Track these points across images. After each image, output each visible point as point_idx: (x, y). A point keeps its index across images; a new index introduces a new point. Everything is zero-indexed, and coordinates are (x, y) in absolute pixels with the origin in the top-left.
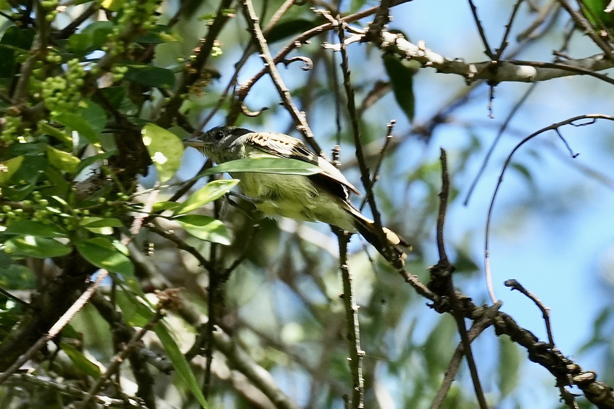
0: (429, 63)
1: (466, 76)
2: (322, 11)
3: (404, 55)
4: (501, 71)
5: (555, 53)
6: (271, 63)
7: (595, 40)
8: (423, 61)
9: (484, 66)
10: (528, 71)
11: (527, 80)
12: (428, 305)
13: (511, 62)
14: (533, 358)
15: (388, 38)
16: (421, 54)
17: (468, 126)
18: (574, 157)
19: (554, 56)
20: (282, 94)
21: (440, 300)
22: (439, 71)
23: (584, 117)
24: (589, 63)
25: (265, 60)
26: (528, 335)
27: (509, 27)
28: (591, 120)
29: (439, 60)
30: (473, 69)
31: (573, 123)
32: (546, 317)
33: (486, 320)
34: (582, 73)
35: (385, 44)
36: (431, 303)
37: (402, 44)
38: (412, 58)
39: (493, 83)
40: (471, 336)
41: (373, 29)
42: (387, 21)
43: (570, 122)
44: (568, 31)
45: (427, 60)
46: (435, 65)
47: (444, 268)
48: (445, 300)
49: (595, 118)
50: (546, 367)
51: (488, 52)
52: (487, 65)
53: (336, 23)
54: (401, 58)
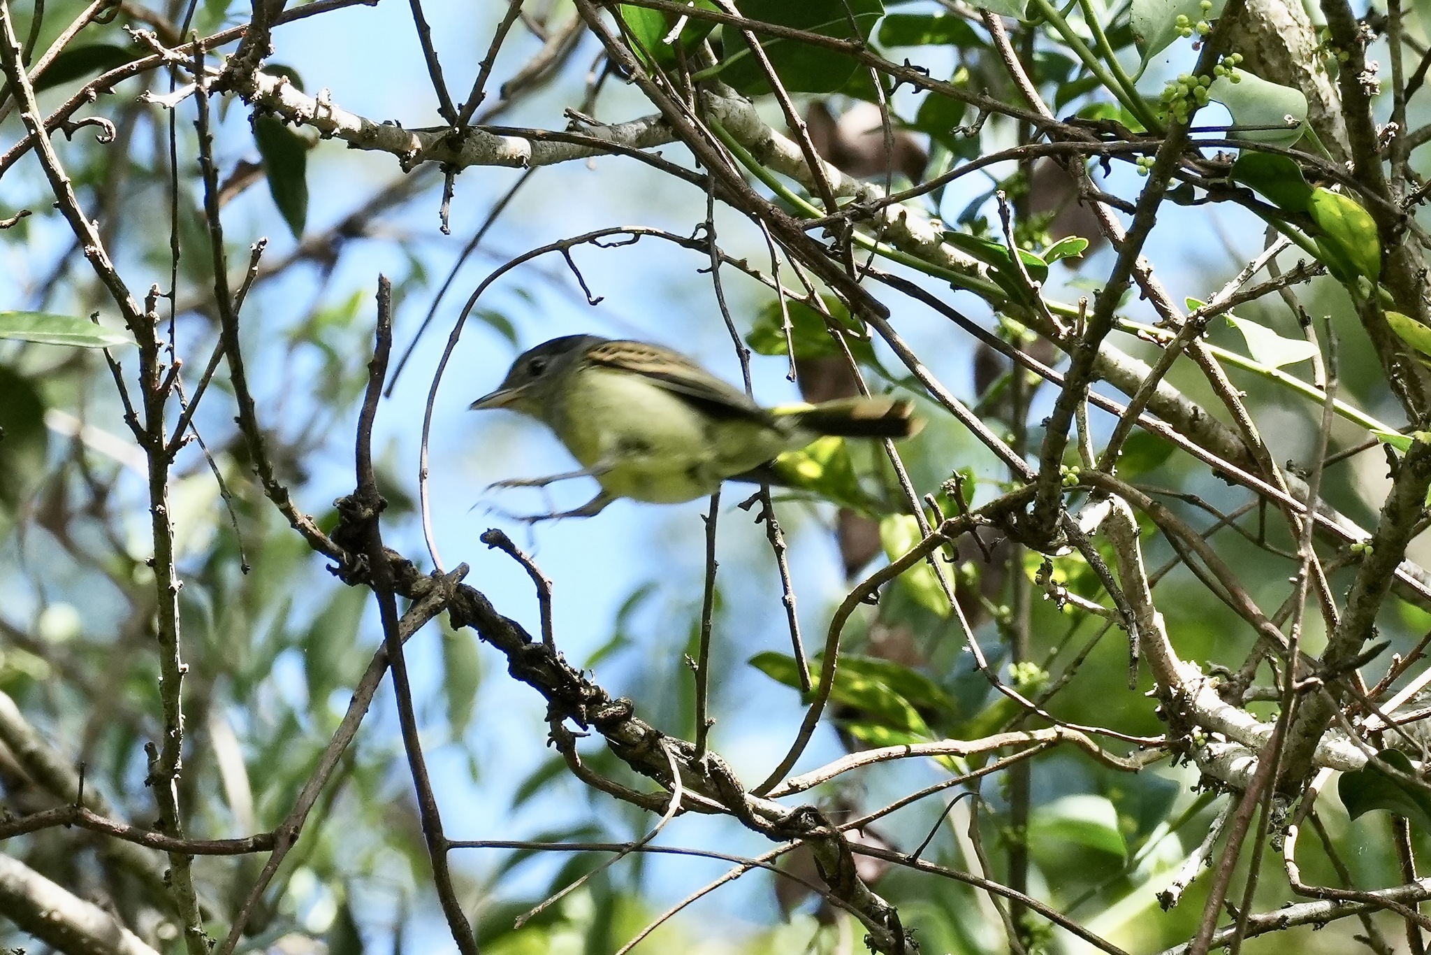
0: (337, 130)
1: (403, 155)
2: (146, 31)
3: (291, 114)
4: (468, 146)
5: (569, 114)
6: (42, 130)
7: (647, 92)
8: (326, 128)
9: (437, 137)
10: (517, 146)
11: (517, 162)
12: (329, 567)
13: (486, 129)
14: (518, 671)
15: (264, 83)
16: (323, 113)
17: (404, 242)
18: (594, 303)
19: (569, 119)
20: (59, 187)
21: (353, 562)
22: (352, 145)
23: (618, 231)
24: (630, 132)
25: (30, 124)
26: (512, 630)
27: (486, 66)
28: (631, 237)
29: (357, 126)
30: (417, 143)
31: (597, 240)
32: (544, 595)
33: (436, 600)
34: (617, 151)
35: (258, 94)
36: (336, 565)
37: (289, 96)
38: (305, 119)
39: (452, 168)
40: (403, 631)
41: (236, 66)
42: (266, 52)
43: (591, 238)
44: (593, 78)
45: (335, 124)
46: (346, 133)
47: (366, 503)
48: (362, 560)
49: (637, 235)
50: (538, 689)
51: (445, 109)
52: (442, 134)
53: (169, 54)
54: (286, 121)
